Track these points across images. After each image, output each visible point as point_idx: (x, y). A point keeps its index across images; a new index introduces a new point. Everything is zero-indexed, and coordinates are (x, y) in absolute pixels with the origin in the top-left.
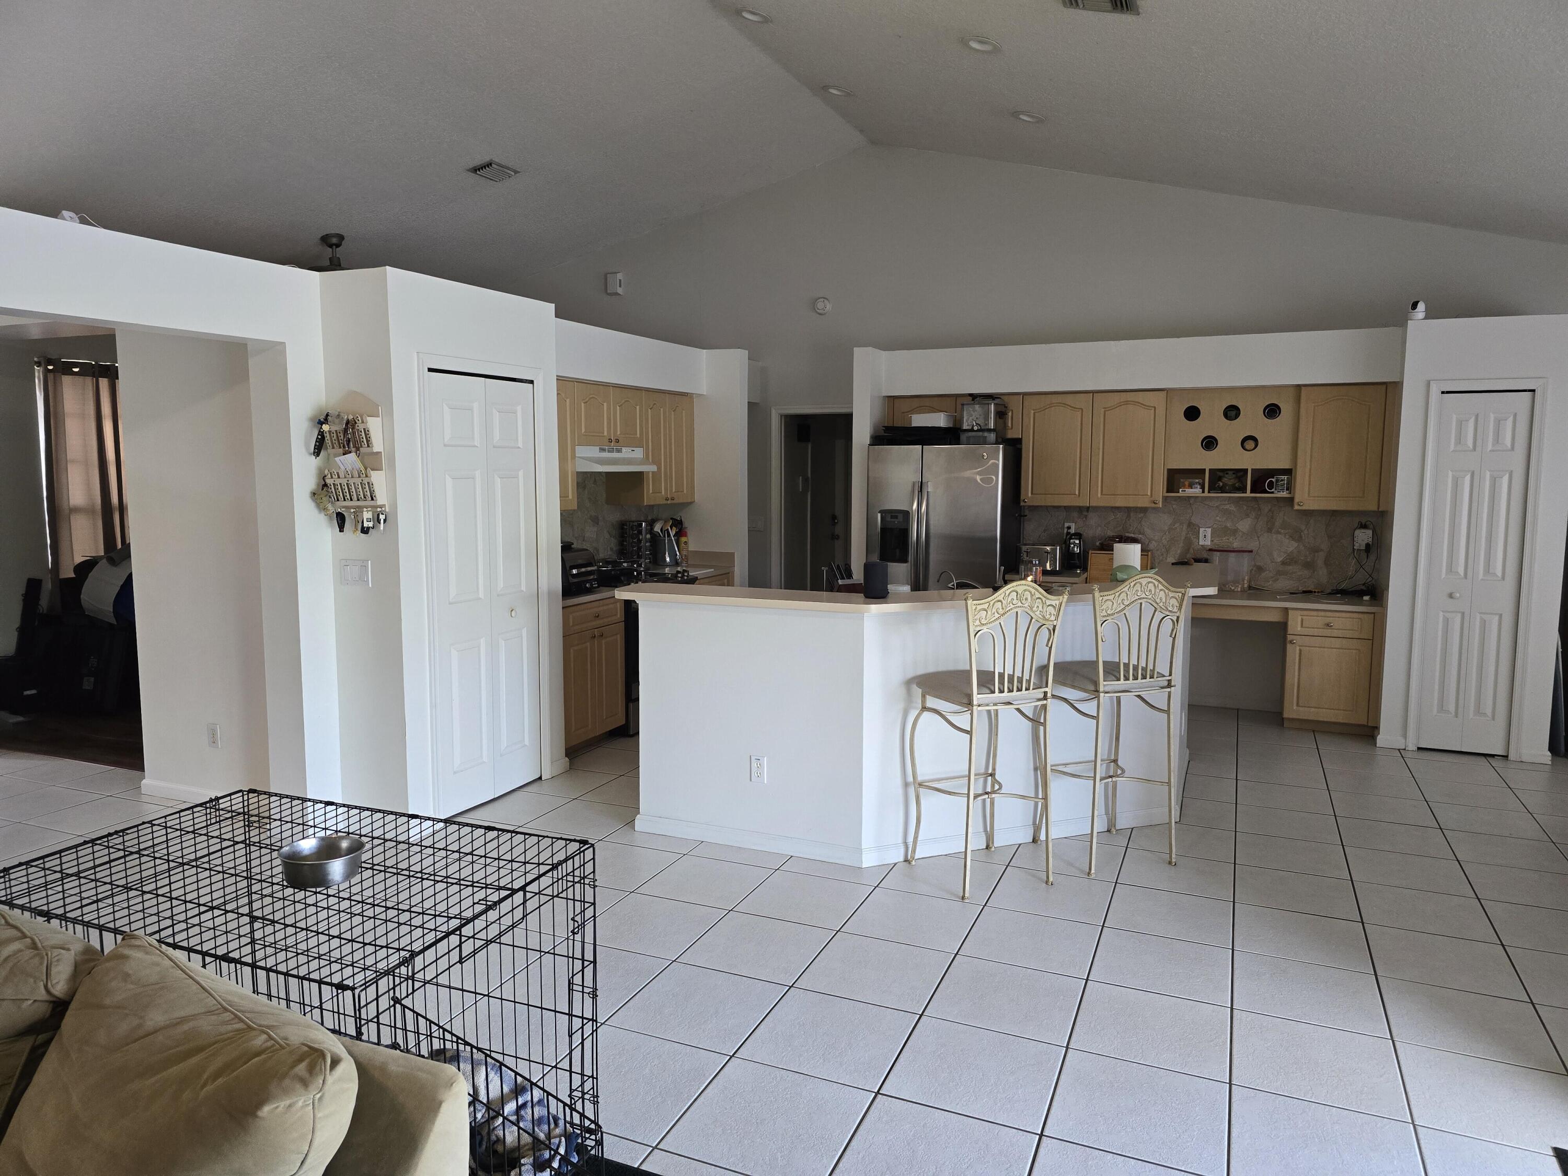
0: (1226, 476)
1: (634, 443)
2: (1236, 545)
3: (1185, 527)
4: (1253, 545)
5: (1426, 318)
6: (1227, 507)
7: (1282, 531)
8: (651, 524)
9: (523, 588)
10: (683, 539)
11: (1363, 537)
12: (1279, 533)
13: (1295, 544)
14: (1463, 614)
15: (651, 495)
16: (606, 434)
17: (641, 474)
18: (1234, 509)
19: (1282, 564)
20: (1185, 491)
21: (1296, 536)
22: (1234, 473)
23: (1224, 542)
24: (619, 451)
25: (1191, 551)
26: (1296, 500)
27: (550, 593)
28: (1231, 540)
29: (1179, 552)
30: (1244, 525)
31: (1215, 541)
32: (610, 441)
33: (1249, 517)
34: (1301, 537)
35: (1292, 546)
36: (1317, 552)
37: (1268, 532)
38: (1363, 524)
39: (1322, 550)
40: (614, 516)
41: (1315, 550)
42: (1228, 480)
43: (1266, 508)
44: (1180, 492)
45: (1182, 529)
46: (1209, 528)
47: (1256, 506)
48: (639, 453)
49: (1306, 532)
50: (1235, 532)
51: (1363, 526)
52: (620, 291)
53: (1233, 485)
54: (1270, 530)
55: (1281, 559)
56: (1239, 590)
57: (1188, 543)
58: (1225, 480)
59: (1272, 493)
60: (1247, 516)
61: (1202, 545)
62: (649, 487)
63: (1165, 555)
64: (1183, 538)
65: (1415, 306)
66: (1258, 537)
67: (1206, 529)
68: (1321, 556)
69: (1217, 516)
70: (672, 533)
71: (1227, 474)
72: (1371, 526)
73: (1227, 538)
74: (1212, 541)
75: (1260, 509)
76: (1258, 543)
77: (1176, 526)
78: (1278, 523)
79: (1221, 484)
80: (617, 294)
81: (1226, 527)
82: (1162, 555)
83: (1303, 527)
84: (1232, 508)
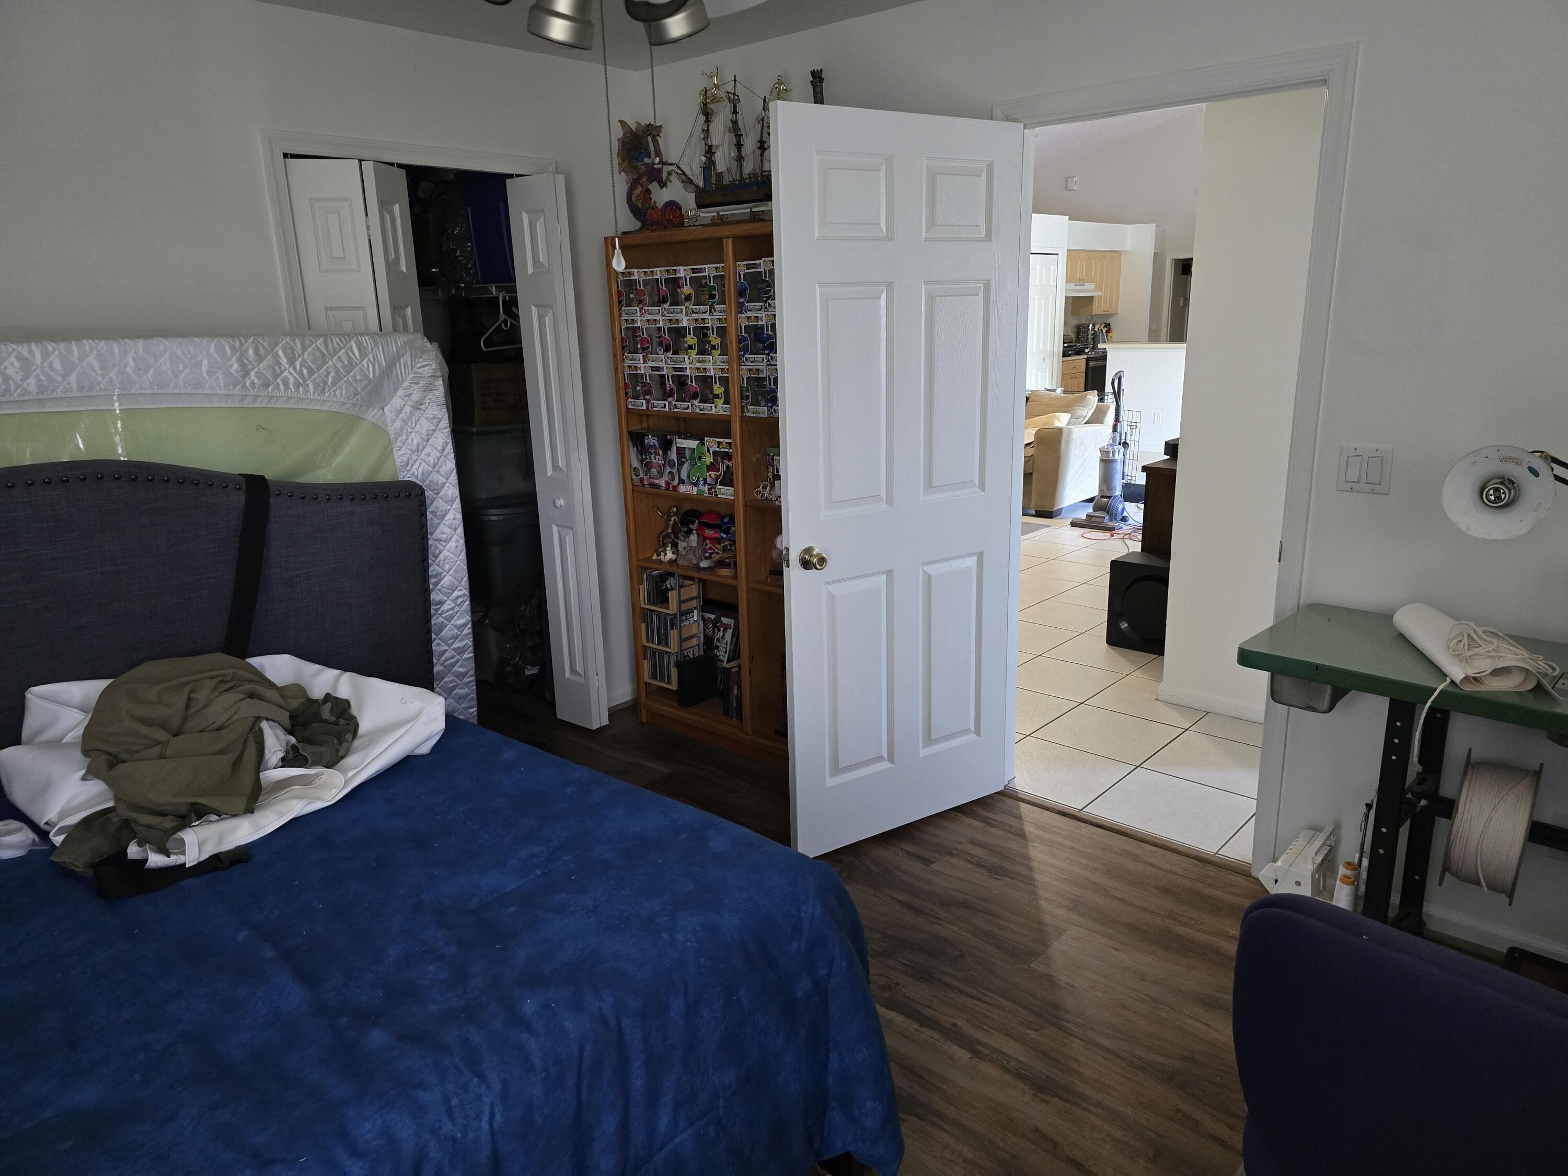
1: (1091, 281)
8: (1094, 325)
9: (1048, 350)
10: (1110, 335)
15: (1097, 309)
16: (1078, 276)
17: (1092, 297)
24: (1083, 285)
27: (1058, 353)
32: (1080, 280)
40: (1075, 322)
48: (1092, 286)
52: (1075, 188)
62: (1096, 303)
70: (1104, 331)
80: (1073, 190)
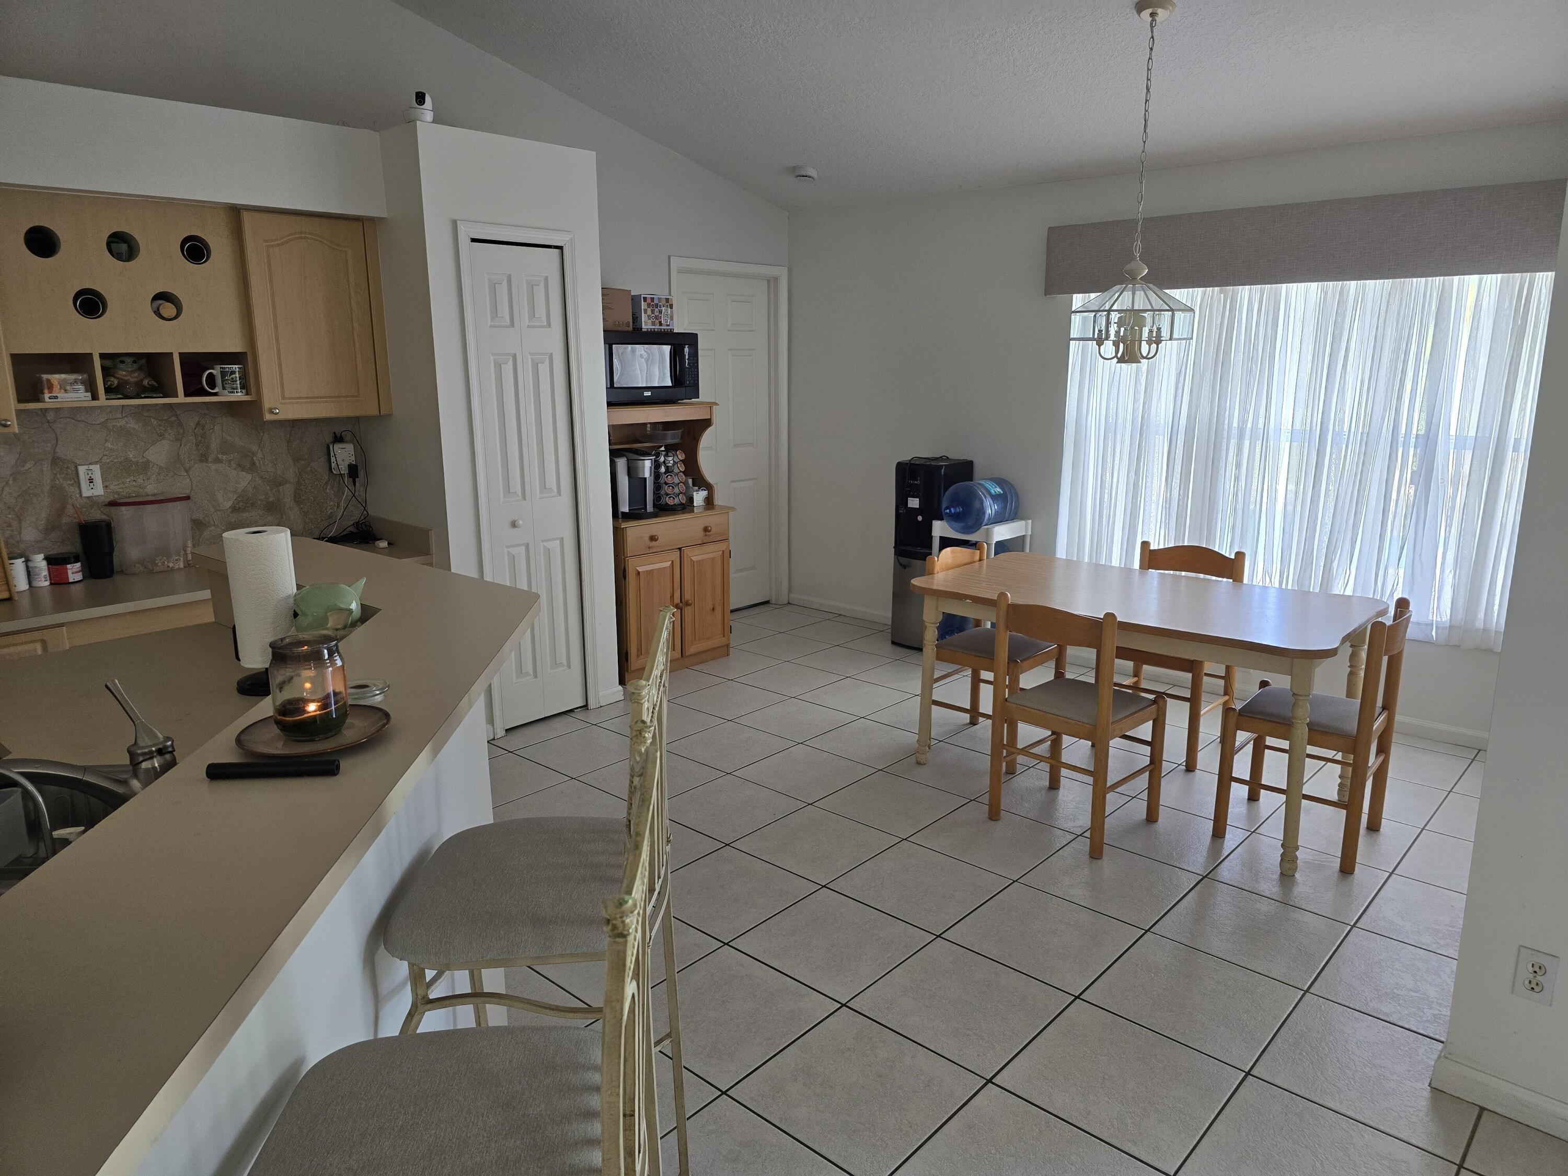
0: (122, 366)
2: (152, 489)
3: (46, 467)
4: (180, 486)
5: (433, 122)
6: (122, 423)
7: (224, 457)
11: (344, 455)
12: (218, 461)
13: (249, 477)
14: (527, 546)
18: (136, 427)
19: (232, 512)
20: (56, 397)
21: (247, 464)
22: (135, 362)
23: (127, 487)
25: (70, 510)
26: (267, 404)
28: (140, 481)
29: (44, 515)
30: (159, 453)
31: (112, 487)
33: (164, 438)
34: (253, 464)
35: (244, 480)
36: (280, 485)
37: (201, 461)
38: (338, 435)
39: (287, 482)
41: (277, 483)
42: (127, 374)
43: (190, 421)
44: (47, 399)
45: (42, 471)
46: (96, 463)
47: (174, 418)
49: (260, 455)
50: (145, 467)
51: (338, 439)
53: (139, 384)
54: (204, 458)
55: (230, 504)
56: (182, 566)
57: (60, 498)
58: (121, 374)
59: (215, 394)
60: (162, 436)
61: (88, 497)
63: (15, 524)
64: (47, 488)
65: (420, 98)
66: (187, 471)
67: (91, 467)
68: (288, 491)
69: (106, 441)
71: (122, 362)
72: (348, 436)
73: (132, 478)
74: (106, 487)
75: (180, 424)
76: (188, 480)
77: (28, 466)
78: (214, 444)
79: (116, 382)
81: (127, 459)
82: (10, 526)
83: (254, 448)
84: (133, 424)
